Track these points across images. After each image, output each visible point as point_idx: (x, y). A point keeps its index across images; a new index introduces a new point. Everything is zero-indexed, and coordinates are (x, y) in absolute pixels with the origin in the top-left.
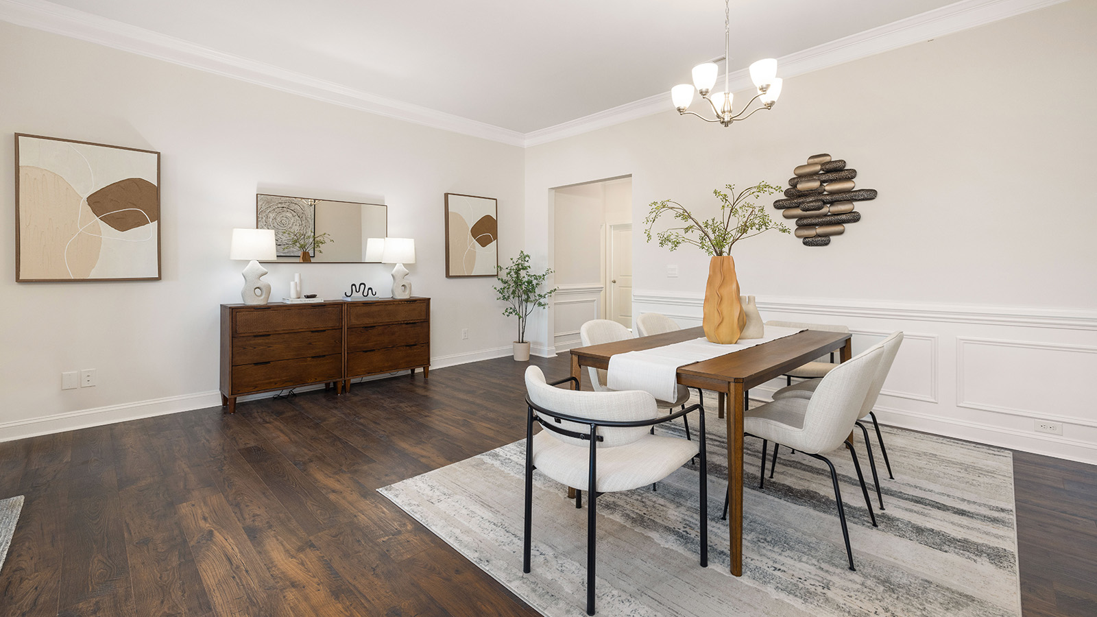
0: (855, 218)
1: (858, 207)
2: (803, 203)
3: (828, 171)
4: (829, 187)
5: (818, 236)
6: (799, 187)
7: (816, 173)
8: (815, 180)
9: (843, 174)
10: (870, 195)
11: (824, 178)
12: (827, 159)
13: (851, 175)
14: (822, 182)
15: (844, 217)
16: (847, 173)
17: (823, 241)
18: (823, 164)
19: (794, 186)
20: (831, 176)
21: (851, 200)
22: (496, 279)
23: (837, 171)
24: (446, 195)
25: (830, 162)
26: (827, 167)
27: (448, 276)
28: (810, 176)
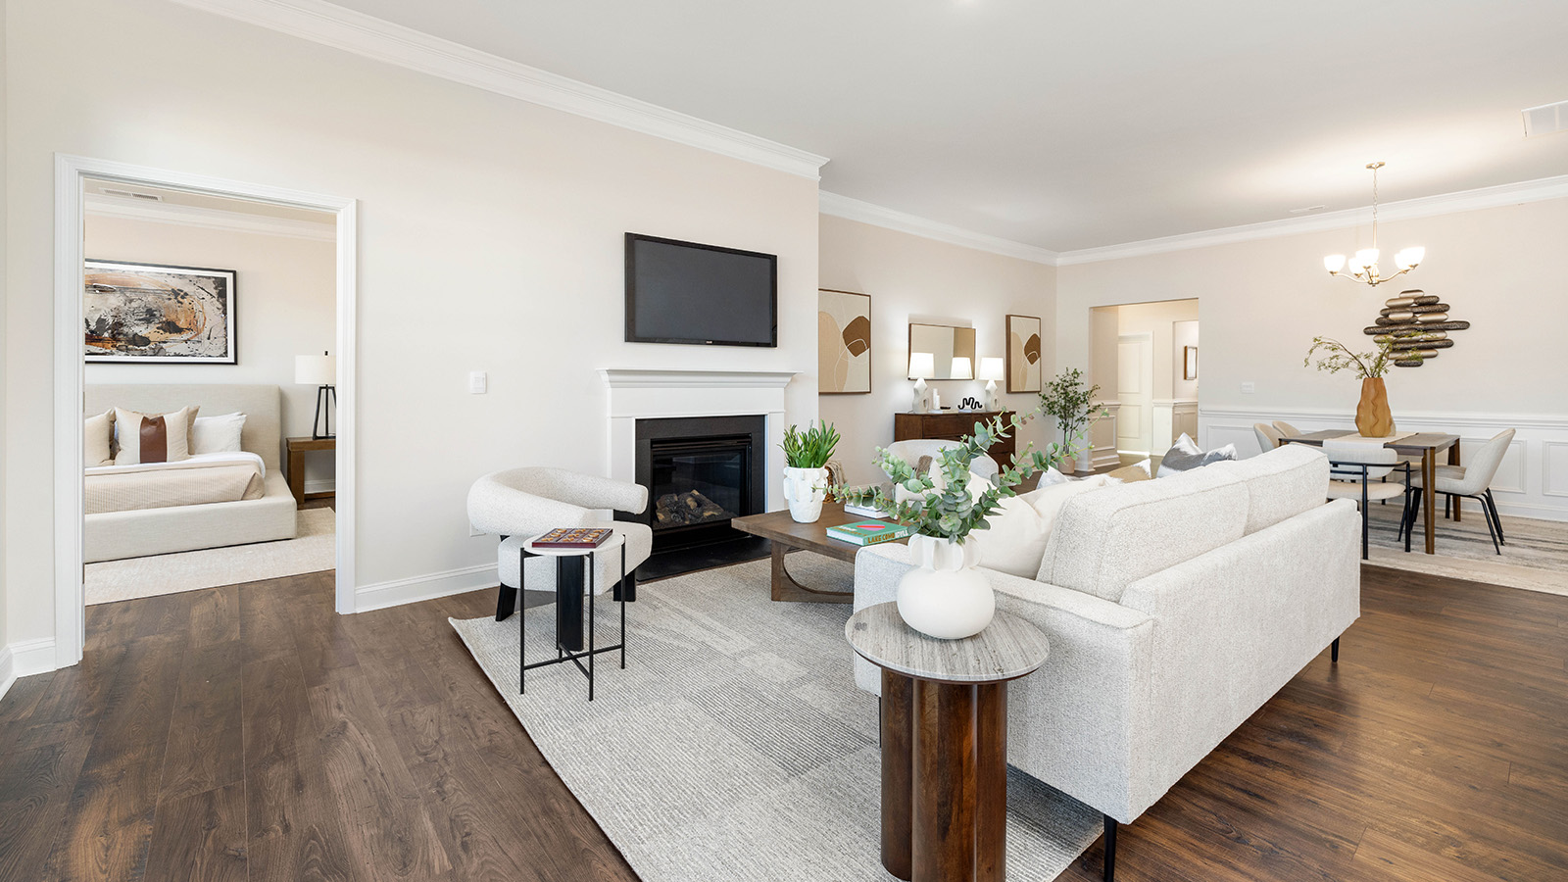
0: (1449, 344)
1: (1450, 335)
2: (1396, 330)
3: (1421, 305)
4: (1421, 318)
5: (1410, 358)
6: (1391, 316)
7: (1408, 306)
8: (1408, 312)
9: (1436, 308)
10: (1464, 326)
11: (1416, 310)
12: (1420, 294)
13: (1445, 308)
14: (1415, 313)
15: (1436, 343)
16: (1440, 307)
17: (1417, 363)
18: (1416, 299)
19: (1387, 316)
20: (1424, 309)
21: (1443, 330)
22: (1037, 394)
23: (1430, 304)
24: (1008, 317)
25: (1423, 297)
26: (1421, 301)
27: (1009, 391)
28: (1404, 308)
